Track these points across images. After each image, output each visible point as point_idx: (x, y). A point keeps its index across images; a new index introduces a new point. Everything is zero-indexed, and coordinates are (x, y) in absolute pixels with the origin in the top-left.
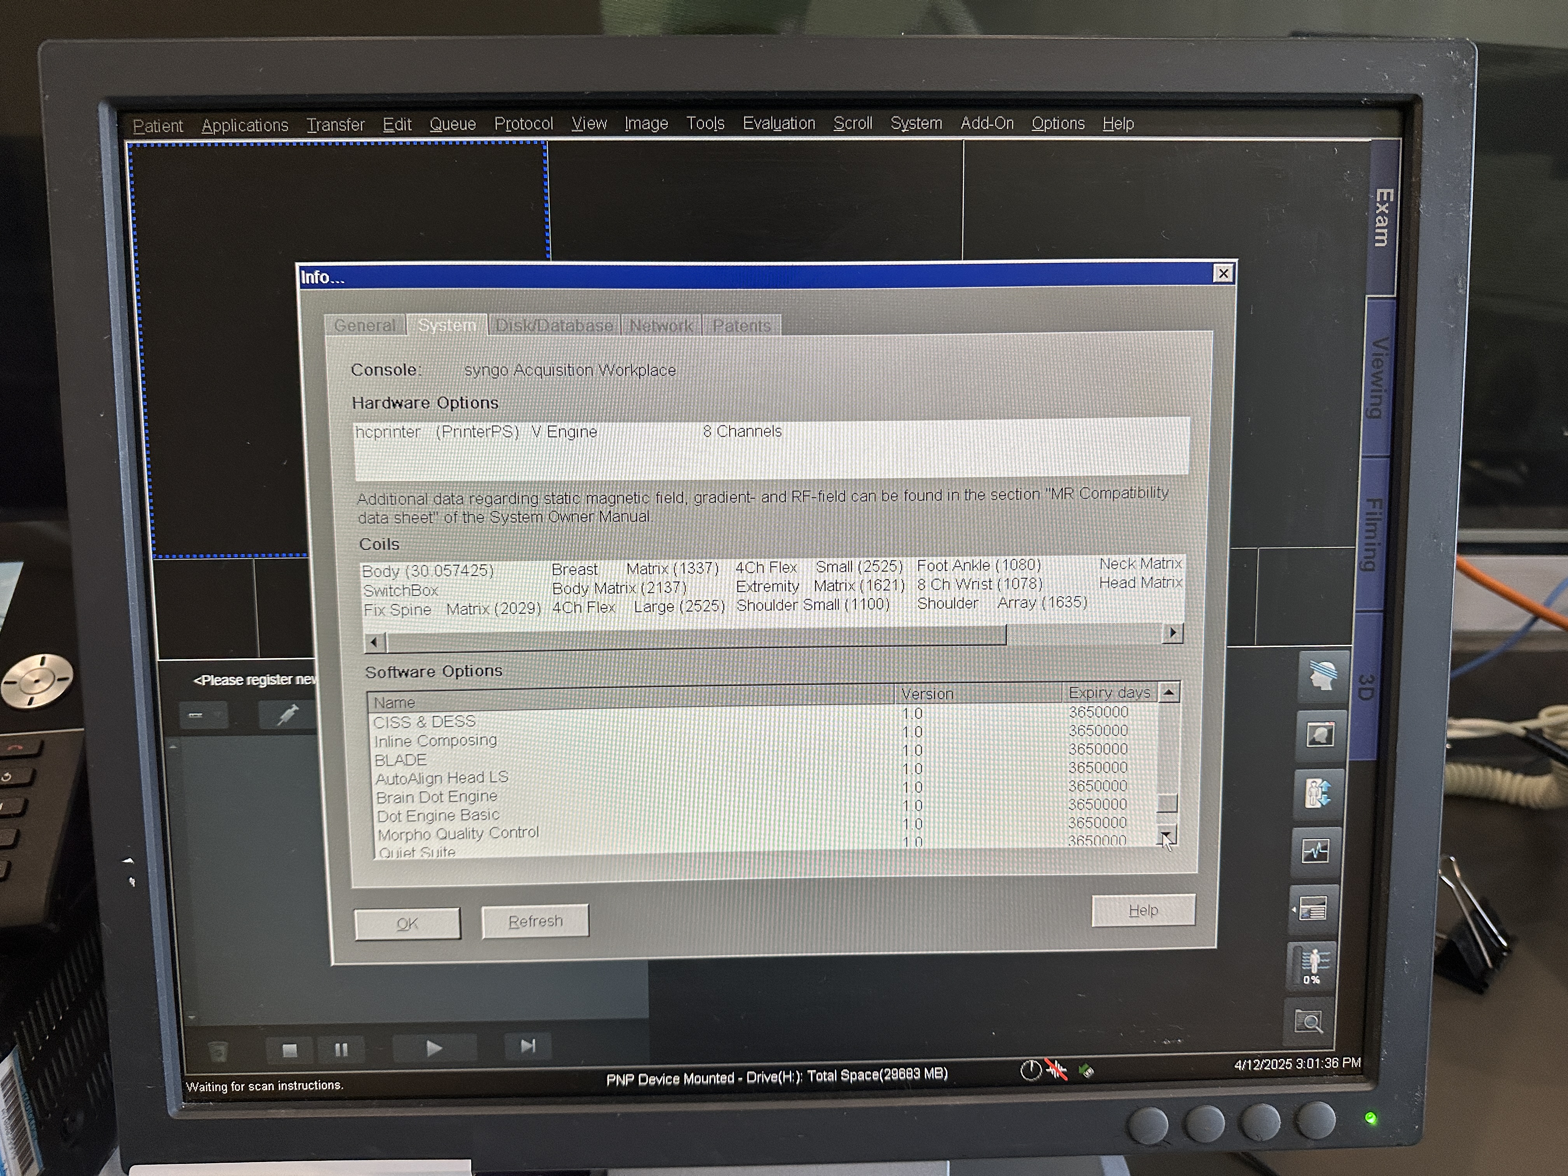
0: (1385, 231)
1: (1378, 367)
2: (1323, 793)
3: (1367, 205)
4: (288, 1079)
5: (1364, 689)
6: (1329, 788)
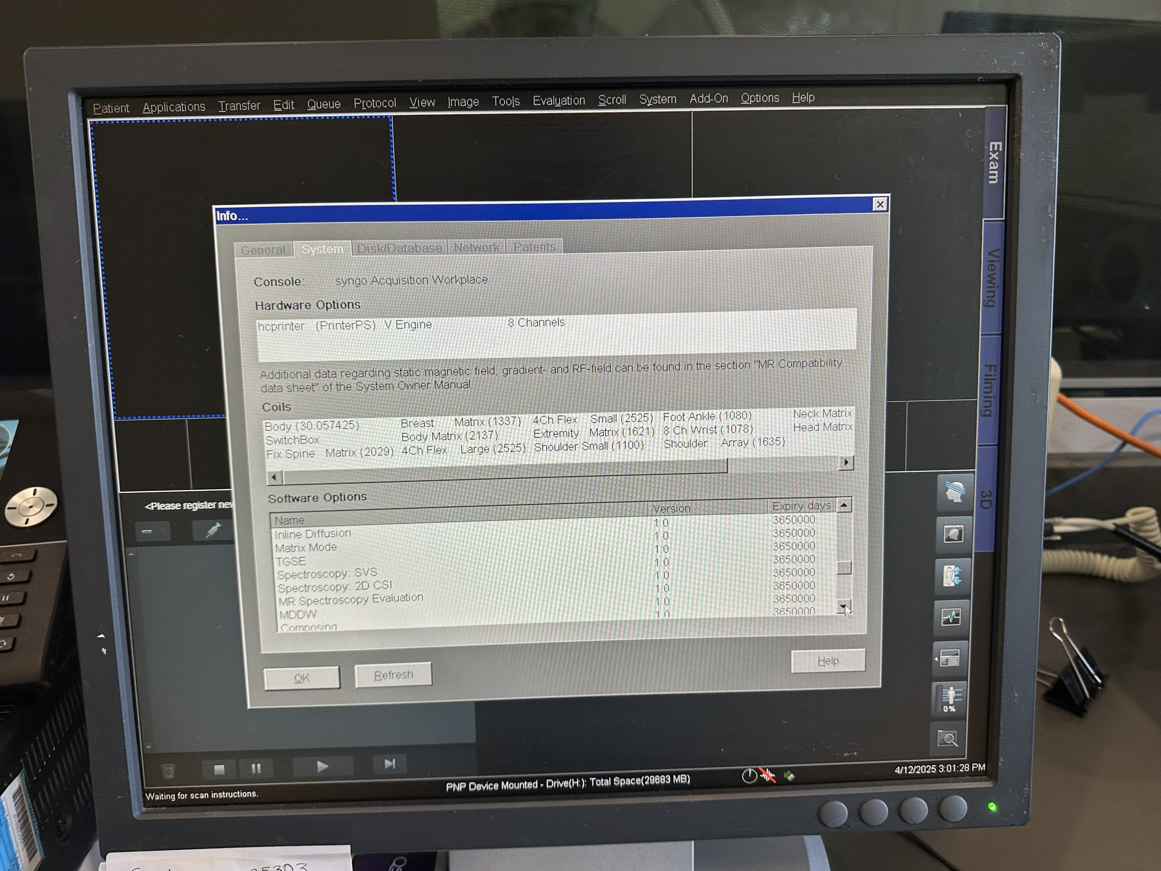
0: (996, 172)
1: (992, 270)
2: (956, 576)
3: (982, 153)
4: (218, 790)
5: (985, 501)
6: (960, 572)
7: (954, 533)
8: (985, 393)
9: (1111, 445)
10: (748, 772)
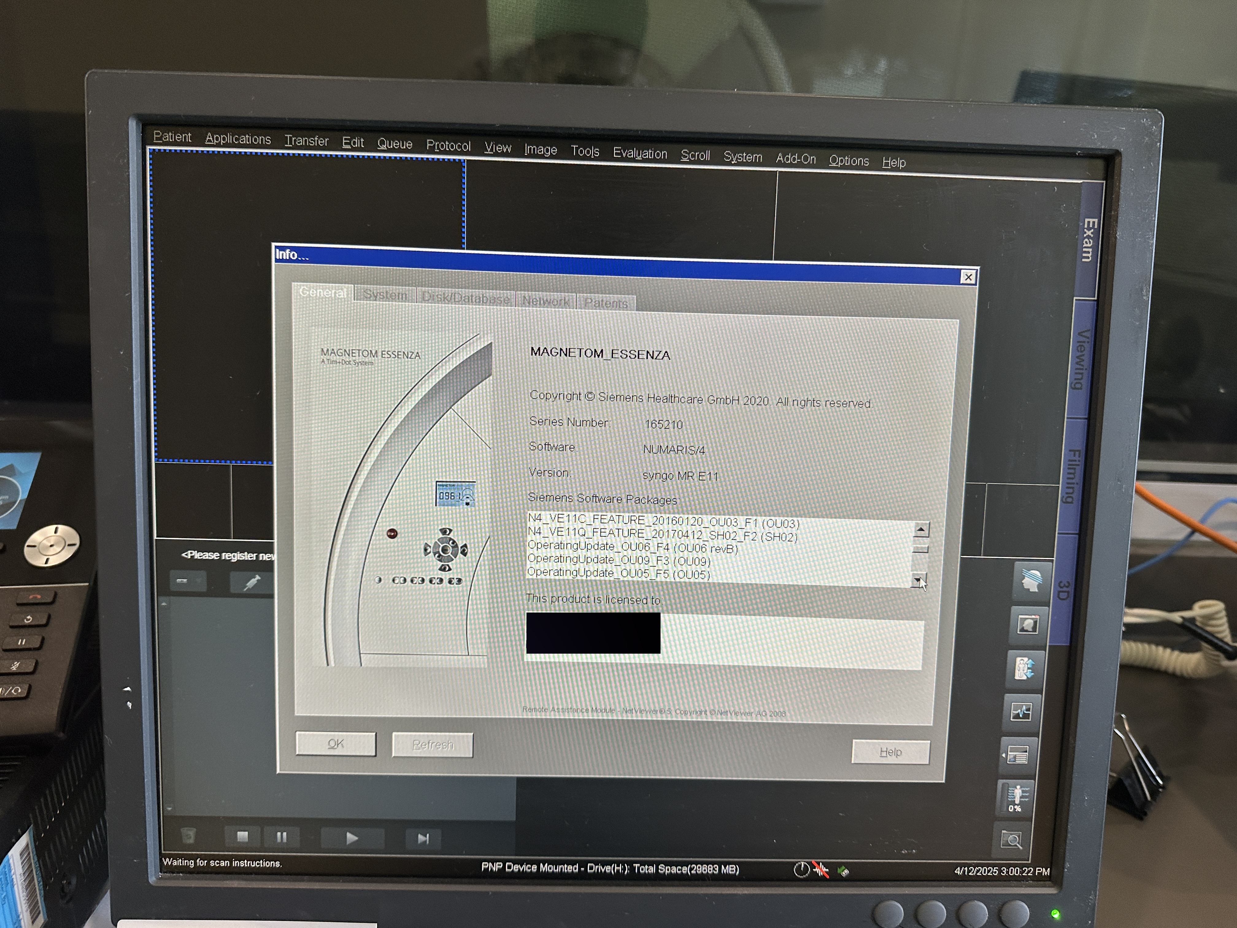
0: (1090, 250)
1: (1081, 352)
2: (1029, 668)
3: (1078, 230)
4: (240, 858)
5: (1063, 592)
6: (1033, 665)
7: (1028, 624)
8: (1068, 478)
9: (1180, 533)
10: (801, 865)
